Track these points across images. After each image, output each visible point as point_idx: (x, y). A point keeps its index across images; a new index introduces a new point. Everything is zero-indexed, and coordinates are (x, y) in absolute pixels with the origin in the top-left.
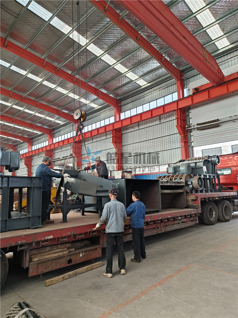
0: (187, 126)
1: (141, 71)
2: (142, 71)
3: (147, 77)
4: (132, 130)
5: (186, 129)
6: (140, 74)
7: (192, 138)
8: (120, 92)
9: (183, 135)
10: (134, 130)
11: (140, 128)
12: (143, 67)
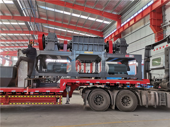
0: (161, 25)
4: (128, 35)
5: (161, 27)
9: (156, 33)
10: (129, 34)
11: (132, 32)
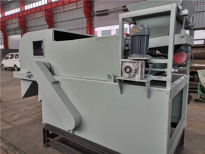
7: (94, 21)
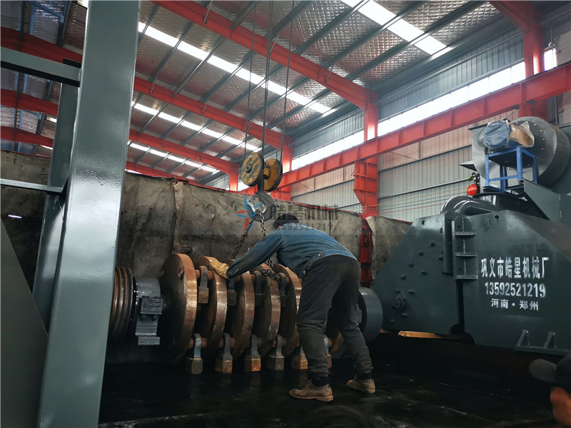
1: (428, 15)
2: (429, 17)
3: (444, 31)
4: (405, 162)
6: (426, 25)
8: (378, 72)
10: (409, 161)
12: (432, 6)
